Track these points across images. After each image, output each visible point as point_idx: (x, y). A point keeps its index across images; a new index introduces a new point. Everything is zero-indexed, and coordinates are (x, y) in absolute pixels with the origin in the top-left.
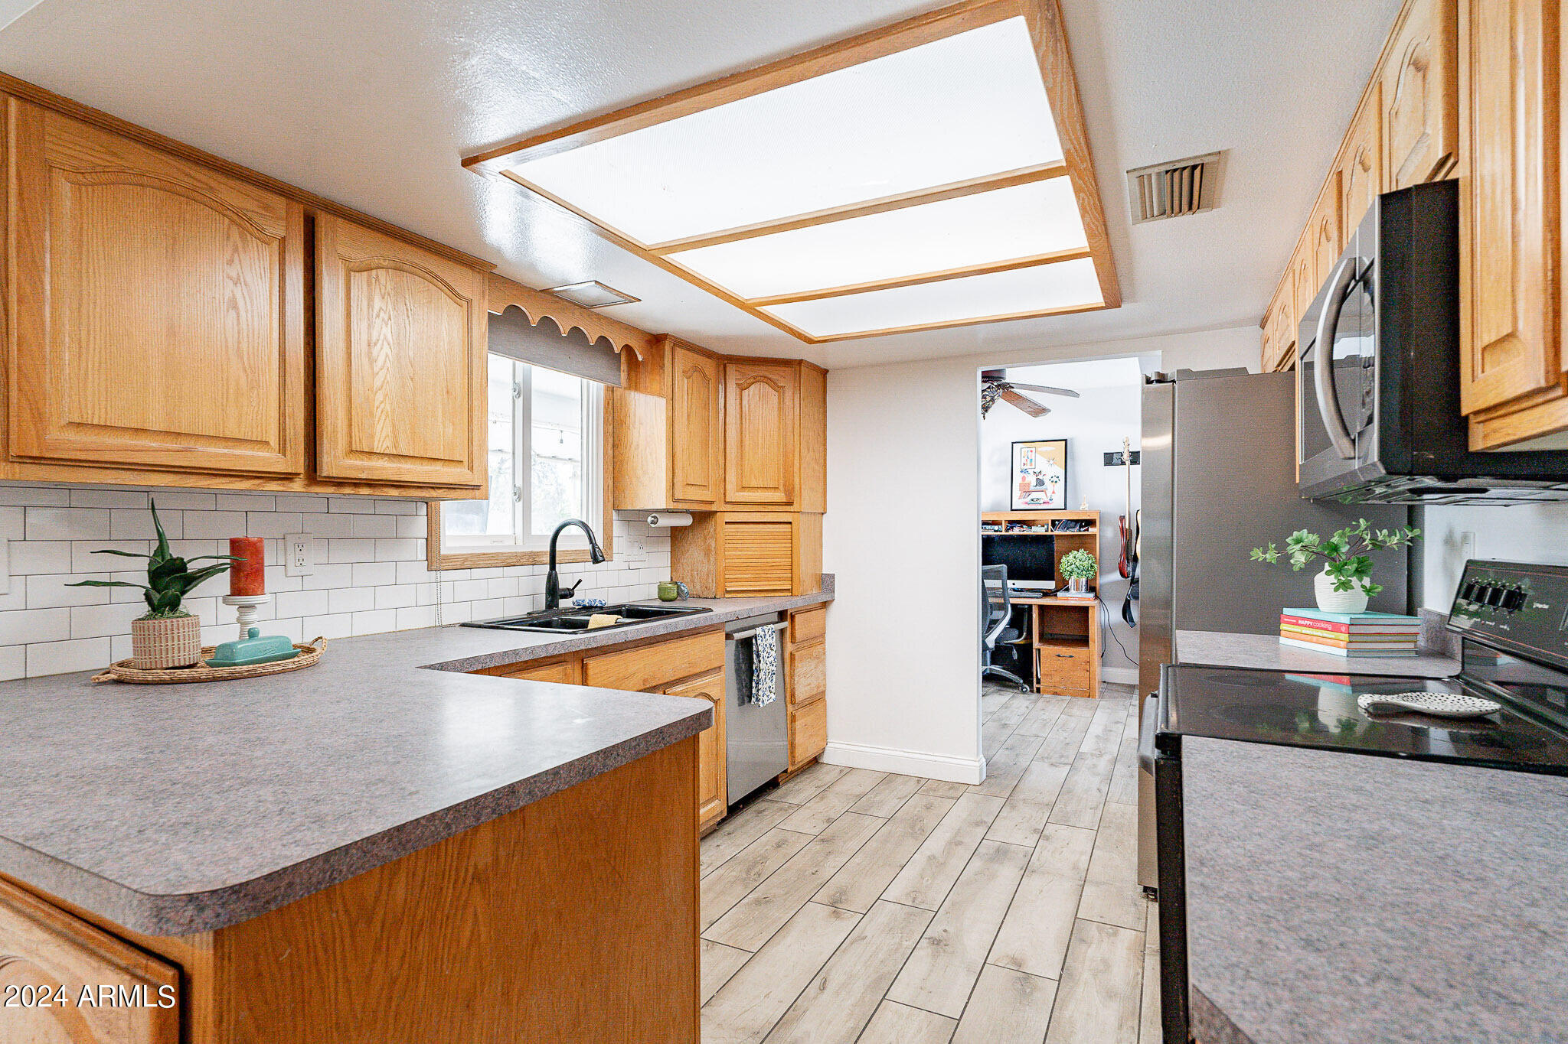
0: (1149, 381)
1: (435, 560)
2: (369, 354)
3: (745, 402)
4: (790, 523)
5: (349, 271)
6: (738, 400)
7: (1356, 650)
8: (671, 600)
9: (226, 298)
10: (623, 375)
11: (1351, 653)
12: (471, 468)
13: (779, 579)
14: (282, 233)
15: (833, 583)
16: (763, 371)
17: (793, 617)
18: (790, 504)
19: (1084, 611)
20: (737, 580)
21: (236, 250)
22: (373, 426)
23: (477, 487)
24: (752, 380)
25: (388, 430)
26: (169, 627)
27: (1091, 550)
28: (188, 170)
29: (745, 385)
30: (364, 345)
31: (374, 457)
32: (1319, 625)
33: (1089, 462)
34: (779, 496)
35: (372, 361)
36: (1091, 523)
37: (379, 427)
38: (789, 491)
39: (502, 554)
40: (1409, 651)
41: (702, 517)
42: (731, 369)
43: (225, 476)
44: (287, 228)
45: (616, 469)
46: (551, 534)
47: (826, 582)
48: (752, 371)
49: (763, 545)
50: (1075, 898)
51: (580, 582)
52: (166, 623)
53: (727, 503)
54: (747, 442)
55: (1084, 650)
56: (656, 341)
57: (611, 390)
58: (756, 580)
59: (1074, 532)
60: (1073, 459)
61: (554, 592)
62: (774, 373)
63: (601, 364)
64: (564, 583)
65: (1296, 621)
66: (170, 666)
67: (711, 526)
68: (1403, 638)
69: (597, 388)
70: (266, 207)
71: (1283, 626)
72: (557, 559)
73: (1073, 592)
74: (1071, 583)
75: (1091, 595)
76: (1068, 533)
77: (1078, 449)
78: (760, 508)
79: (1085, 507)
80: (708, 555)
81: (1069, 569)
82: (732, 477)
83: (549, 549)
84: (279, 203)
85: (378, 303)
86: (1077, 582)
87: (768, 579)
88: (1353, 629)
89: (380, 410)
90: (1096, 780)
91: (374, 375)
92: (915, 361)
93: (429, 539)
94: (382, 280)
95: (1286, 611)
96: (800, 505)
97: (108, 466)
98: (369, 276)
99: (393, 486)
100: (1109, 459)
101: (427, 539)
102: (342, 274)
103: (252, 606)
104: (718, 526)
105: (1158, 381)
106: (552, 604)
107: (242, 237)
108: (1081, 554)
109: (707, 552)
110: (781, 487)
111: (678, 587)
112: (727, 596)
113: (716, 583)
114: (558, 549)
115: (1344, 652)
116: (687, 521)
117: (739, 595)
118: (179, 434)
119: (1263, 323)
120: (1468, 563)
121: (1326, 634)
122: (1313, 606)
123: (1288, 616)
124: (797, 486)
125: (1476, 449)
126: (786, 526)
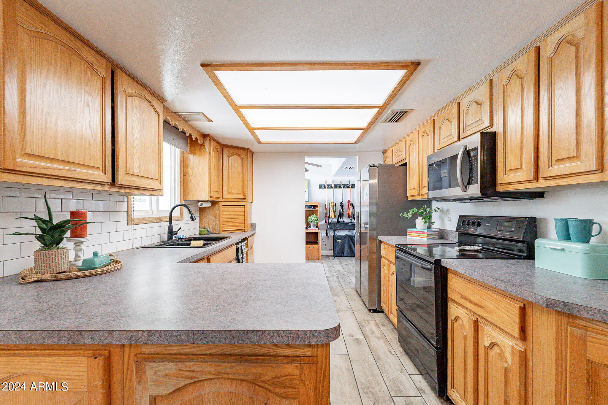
0: (371, 166)
1: (130, 221)
2: (132, 132)
3: (230, 162)
4: (244, 206)
5: (126, 96)
6: (228, 161)
7: (428, 238)
8: (204, 235)
9: (86, 101)
10: (188, 148)
11: (428, 239)
12: (160, 183)
13: (241, 226)
14: (105, 75)
15: (256, 227)
16: (236, 151)
17: (247, 239)
18: (245, 199)
19: (316, 234)
20: (226, 226)
21: (89, 80)
22: (133, 164)
23: (160, 190)
24: (232, 154)
25: (138, 165)
26: (59, 253)
27: (316, 214)
28: (72, 40)
29: (230, 156)
30: (131, 128)
31: (133, 176)
32: (418, 232)
33: (315, 187)
34: (241, 196)
35: (133, 135)
36: (316, 206)
37: (135, 163)
38: (244, 195)
39: (151, 218)
40: (436, 238)
41: (214, 203)
42: (225, 149)
43: (82, 182)
44: (106, 73)
45: (185, 184)
46: (170, 209)
47: (254, 227)
48: (232, 151)
49: (235, 214)
50: (354, 316)
51: (181, 228)
52: (52, 252)
53: (223, 198)
54: (230, 176)
55: (317, 245)
56: (205, 136)
57: (183, 153)
58: (233, 226)
59: (312, 209)
60: (310, 186)
61: (171, 232)
62: (239, 152)
63: (182, 143)
64: (175, 229)
65: (412, 232)
66: (60, 271)
67: (217, 207)
68: (433, 235)
69: (178, 151)
70: (99, 62)
71: (408, 233)
72: (172, 219)
73: (312, 228)
74: (311, 225)
75: (318, 229)
76: (310, 209)
77: (312, 183)
78: (233, 200)
79: (315, 201)
80: (216, 218)
81: (311, 220)
82: (225, 189)
83: (169, 216)
84: (103, 61)
85: (135, 111)
86: (313, 225)
87: (237, 226)
88: (428, 233)
89: (135, 157)
90: (337, 283)
91: (134, 141)
92: (286, 152)
93: (128, 212)
94: (136, 101)
95: (408, 229)
96: (248, 199)
97: (40, 176)
98: (132, 99)
99: (136, 189)
100: (320, 187)
101: (127, 212)
102: (124, 97)
103: (82, 243)
104: (220, 207)
105: (373, 166)
106: (170, 238)
107: (91, 74)
108: (314, 216)
109: (215, 216)
110: (242, 193)
111: (207, 230)
112: (223, 232)
113: (219, 228)
114: (173, 215)
115: (426, 239)
116: (209, 205)
117: (227, 232)
118: (68, 162)
119: (384, 152)
120: (460, 216)
121: (420, 235)
122: (415, 228)
123: (409, 231)
124: (247, 192)
125: (499, 191)
126: (244, 207)
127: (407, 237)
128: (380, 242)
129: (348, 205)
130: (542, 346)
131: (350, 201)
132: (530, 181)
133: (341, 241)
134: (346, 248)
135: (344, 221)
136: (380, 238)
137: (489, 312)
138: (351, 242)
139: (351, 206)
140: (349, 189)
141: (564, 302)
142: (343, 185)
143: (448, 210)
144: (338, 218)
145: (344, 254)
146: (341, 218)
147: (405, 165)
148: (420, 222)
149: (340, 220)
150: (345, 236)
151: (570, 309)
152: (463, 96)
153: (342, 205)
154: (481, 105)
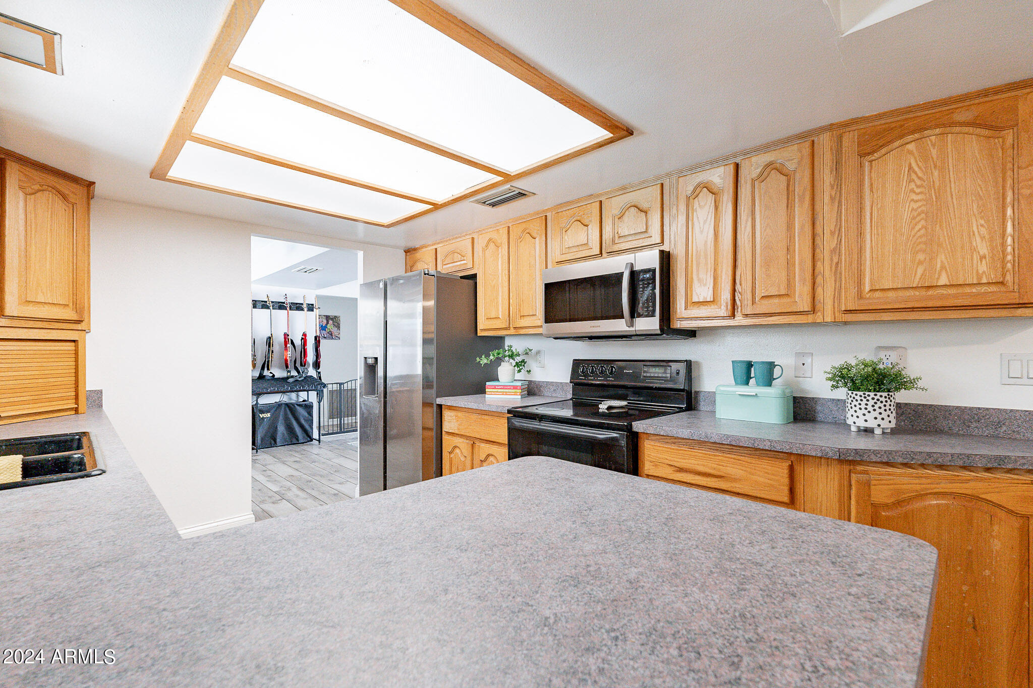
4: (74, 341)
13: (63, 399)
15: (100, 399)
18: (79, 323)
20: (12, 404)
32: (504, 387)
34: (69, 314)
38: (79, 312)
47: (96, 399)
49: (44, 364)
53: (4, 316)
58: (35, 402)
62: (61, 184)
65: (493, 387)
71: (487, 390)
82: (12, 288)
87: (49, 400)
95: (488, 383)
96: (88, 325)
105: (428, 274)
110: (72, 306)
115: (520, 397)
117: (14, 420)
119: (408, 251)
120: (574, 360)
121: (510, 390)
122: (498, 380)
123: (489, 386)
124: (86, 305)
125: (675, 327)
126: (73, 344)
127: (487, 396)
128: (440, 407)
129: (286, 343)
130: (819, 504)
131: (288, 335)
132: (723, 318)
133: (269, 415)
134: (281, 429)
135: (274, 376)
136: (439, 401)
137: (735, 480)
138: (290, 416)
139: (289, 345)
140: (285, 312)
141: (855, 450)
142: (272, 302)
143: (538, 352)
144: (263, 368)
145: (275, 442)
146: (268, 369)
147: (474, 277)
148: (505, 371)
149: (266, 373)
150: (279, 405)
151: (860, 456)
152: (611, 195)
153: (269, 341)
154: (646, 212)
